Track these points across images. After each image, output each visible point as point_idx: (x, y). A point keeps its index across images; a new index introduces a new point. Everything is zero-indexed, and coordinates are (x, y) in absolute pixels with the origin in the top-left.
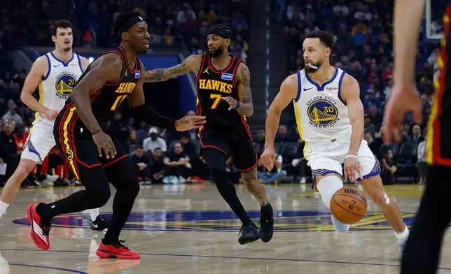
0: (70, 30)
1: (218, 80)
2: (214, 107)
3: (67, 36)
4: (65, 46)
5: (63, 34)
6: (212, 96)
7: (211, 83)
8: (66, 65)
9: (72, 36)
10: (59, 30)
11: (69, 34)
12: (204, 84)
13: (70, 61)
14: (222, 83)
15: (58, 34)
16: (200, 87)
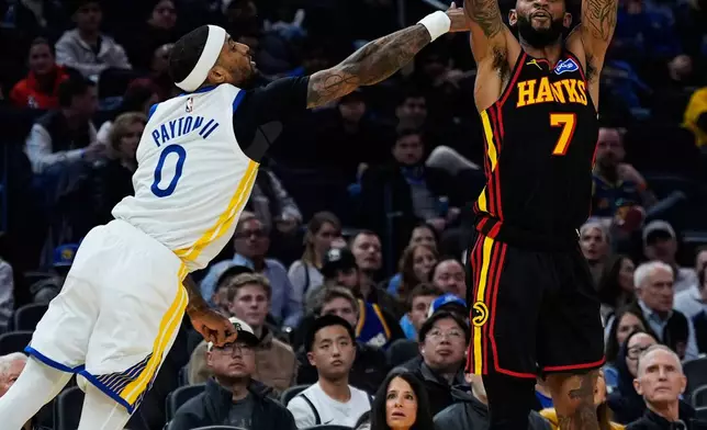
2: (559, 149)
6: (555, 119)
16: (521, 103)
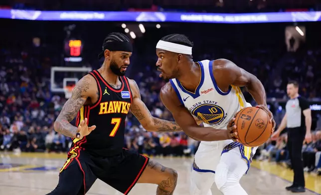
1: (119, 100)
2: (112, 134)
6: (113, 121)
7: (113, 104)
12: (105, 108)
14: (123, 103)
16: (101, 113)
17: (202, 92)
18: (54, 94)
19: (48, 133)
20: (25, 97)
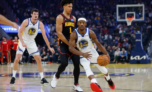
0: (38, 13)
3: (36, 15)
4: (35, 18)
5: (35, 14)
8: (34, 25)
9: (38, 15)
10: (34, 12)
11: (37, 14)
13: (36, 24)
15: (33, 14)
17: (85, 36)
18: (119, 23)
19: (116, 50)
20: (98, 26)
